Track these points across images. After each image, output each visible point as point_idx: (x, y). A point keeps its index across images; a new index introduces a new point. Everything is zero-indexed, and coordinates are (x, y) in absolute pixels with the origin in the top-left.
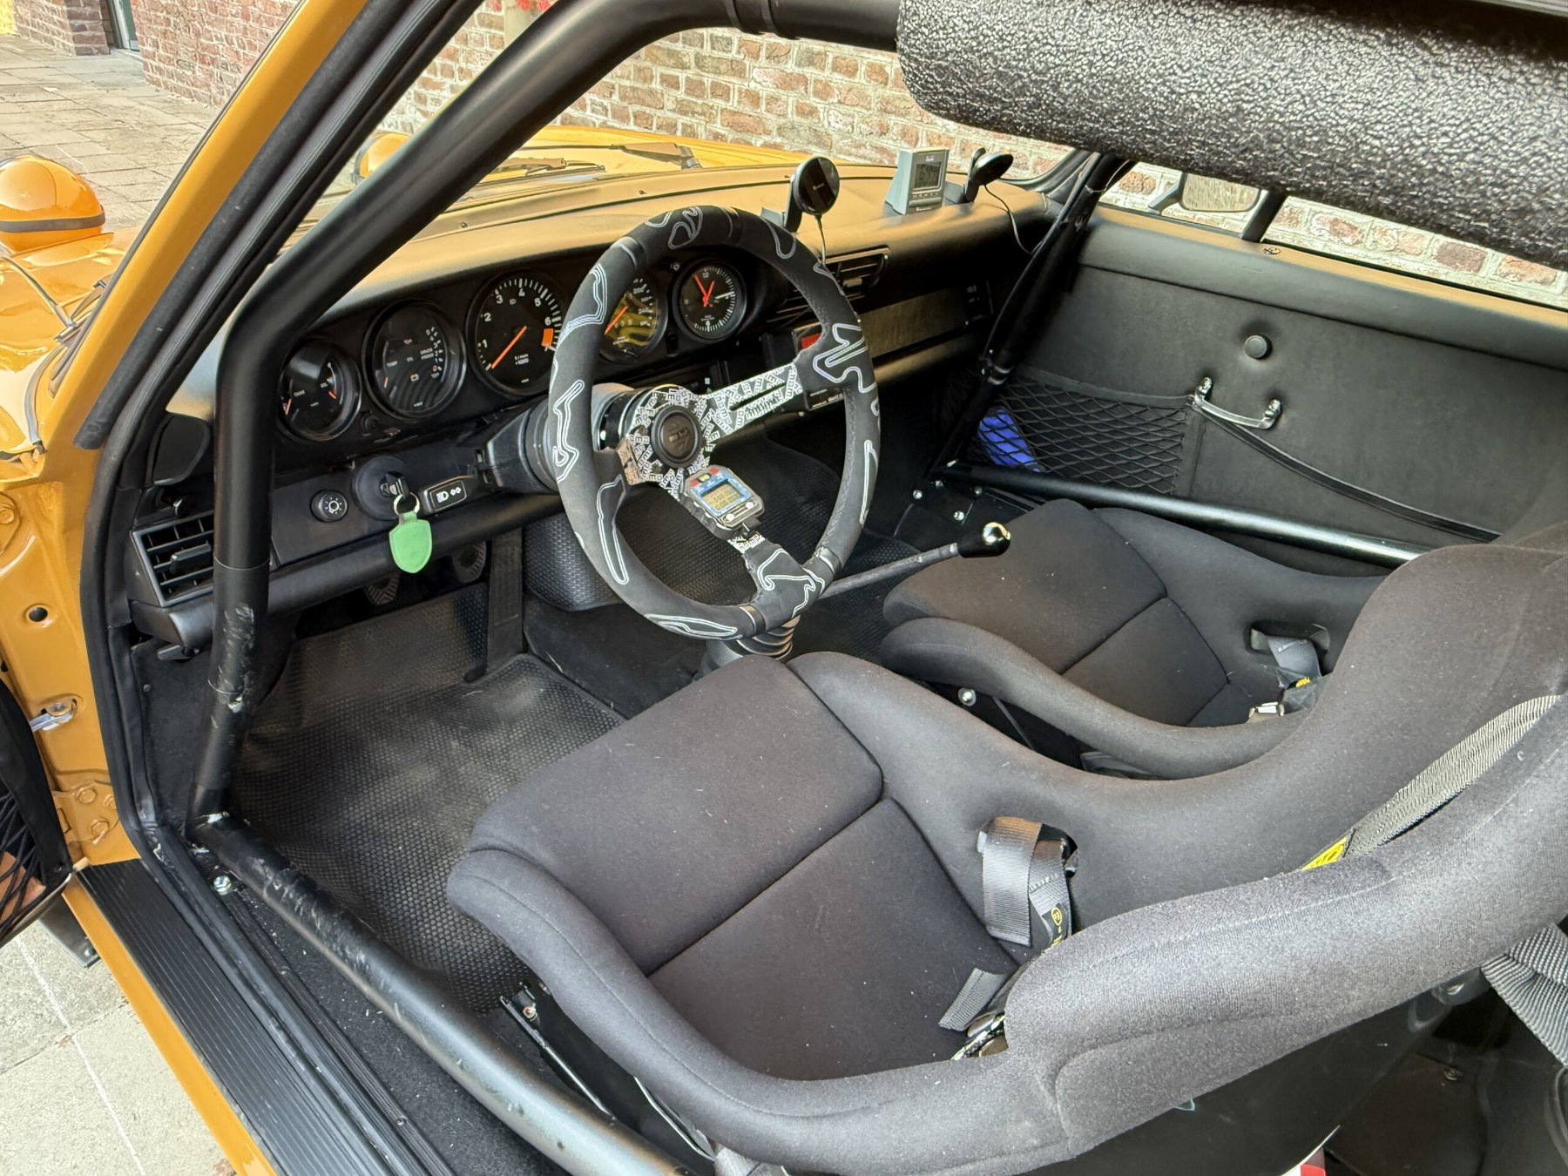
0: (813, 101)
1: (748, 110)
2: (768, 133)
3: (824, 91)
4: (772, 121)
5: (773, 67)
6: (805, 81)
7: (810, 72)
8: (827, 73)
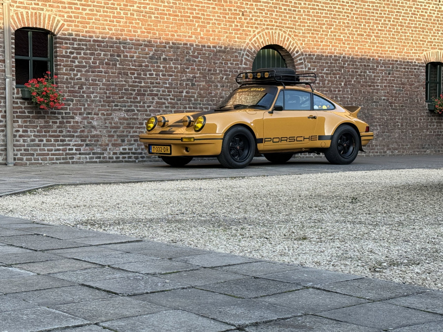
0: (91, 121)
1: (76, 125)
2: (81, 128)
3: (93, 119)
4: (82, 126)
5: (81, 117)
6: (88, 117)
7: (89, 116)
8: (93, 115)
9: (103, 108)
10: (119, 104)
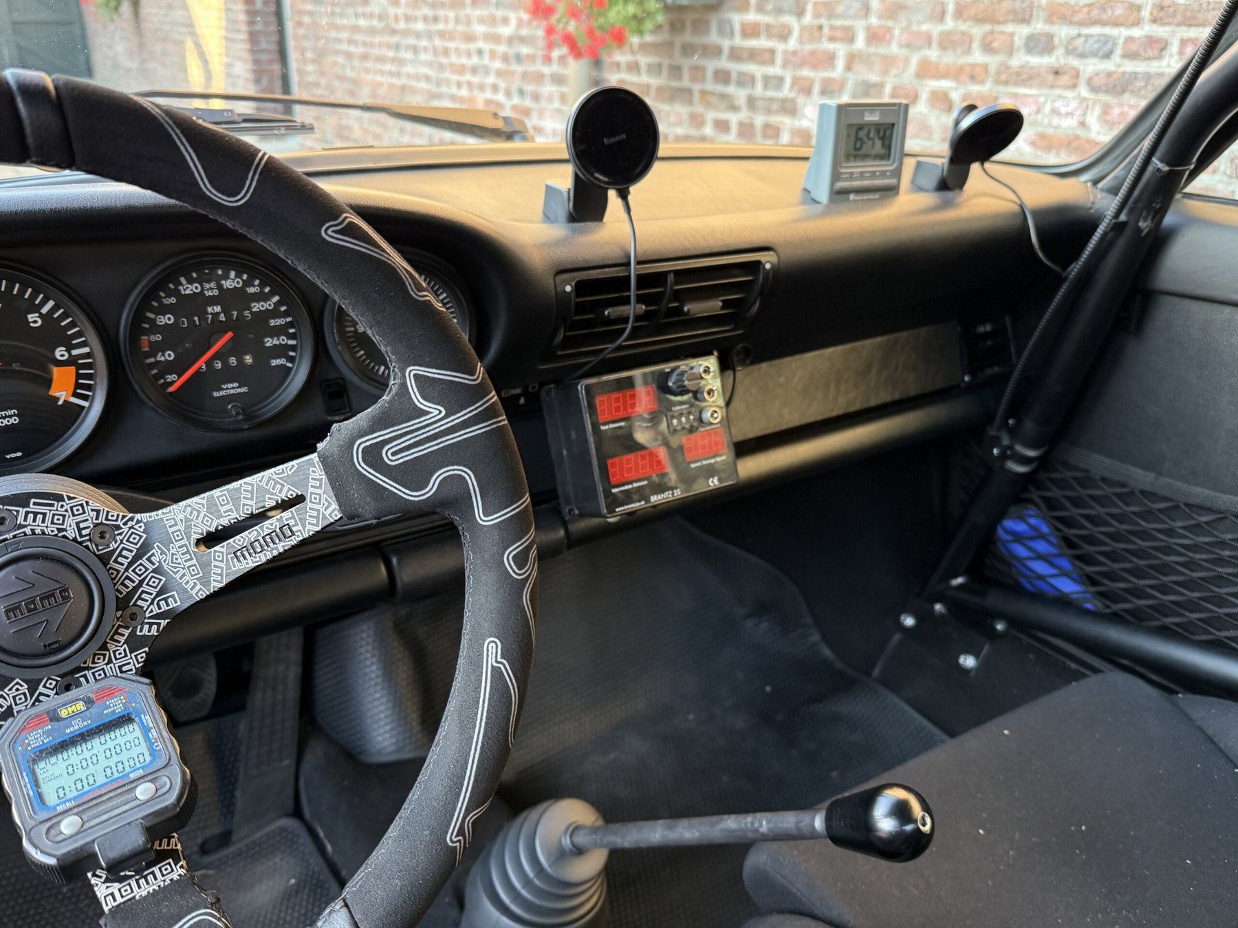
9: (949, 59)
10: (1063, 32)
